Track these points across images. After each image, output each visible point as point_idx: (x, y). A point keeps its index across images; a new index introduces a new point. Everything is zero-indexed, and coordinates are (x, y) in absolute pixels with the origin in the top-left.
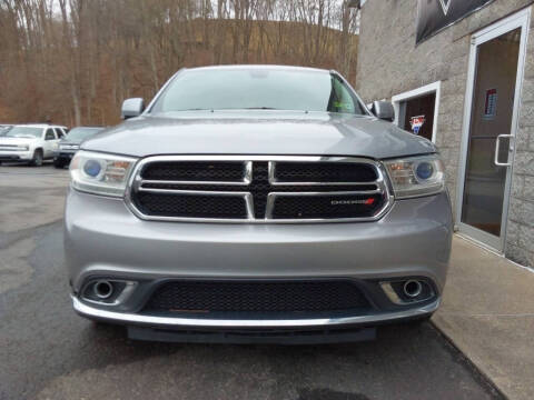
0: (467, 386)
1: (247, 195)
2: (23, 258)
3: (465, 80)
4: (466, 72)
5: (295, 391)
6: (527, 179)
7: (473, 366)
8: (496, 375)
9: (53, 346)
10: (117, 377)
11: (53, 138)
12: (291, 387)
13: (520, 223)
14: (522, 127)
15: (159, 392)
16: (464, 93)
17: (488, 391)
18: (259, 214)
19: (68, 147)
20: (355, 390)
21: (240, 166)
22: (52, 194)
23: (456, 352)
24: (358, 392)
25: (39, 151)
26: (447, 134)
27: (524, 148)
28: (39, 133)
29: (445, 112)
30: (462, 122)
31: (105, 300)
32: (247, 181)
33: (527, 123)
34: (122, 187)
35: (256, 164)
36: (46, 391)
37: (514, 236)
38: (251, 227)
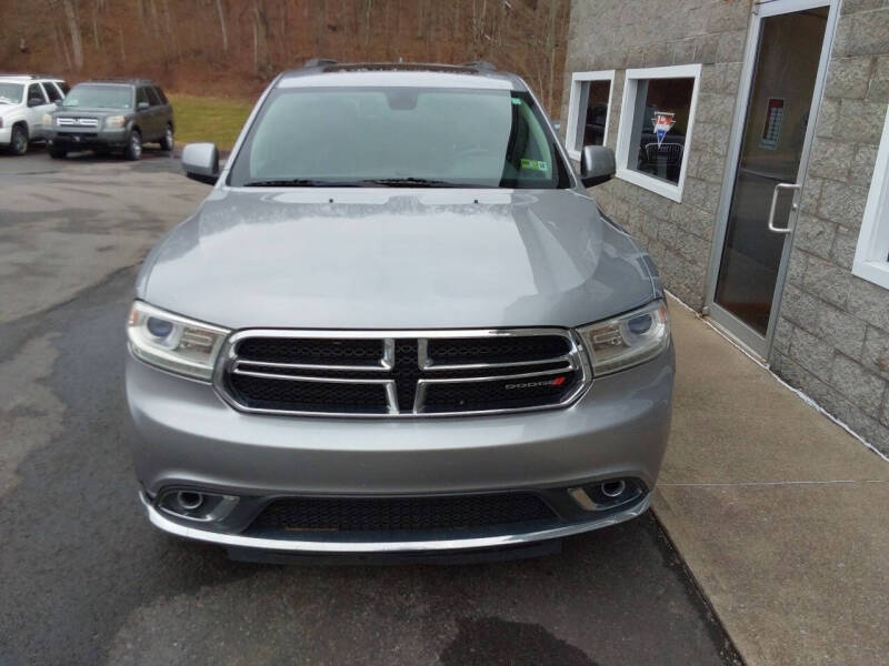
0: (677, 607)
1: (389, 384)
2: (40, 380)
3: (739, 74)
4: (742, 60)
5: (453, 623)
6: (812, 261)
7: (690, 574)
8: (716, 590)
9: (118, 555)
10: (217, 607)
11: (43, 102)
12: (448, 615)
13: (795, 324)
14: (813, 176)
15: (275, 630)
16: (735, 95)
17: (703, 617)
18: (405, 406)
19: (72, 122)
20: (532, 620)
21: (377, 345)
22: (60, 229)
23: (669, 551)
24: (536, 622)
25: (20, 127)
26: (706, 159)
27: (813, 211)
28: (14, 93)
29: (705, 121)
30: (728, 144)
31: (194, 513)
32: (386, 366)
33: (821, 172)
34: (208, 365)
35: (398, 342)
36: (123, 633)
37: (784, 341)
38: (394, 425)
